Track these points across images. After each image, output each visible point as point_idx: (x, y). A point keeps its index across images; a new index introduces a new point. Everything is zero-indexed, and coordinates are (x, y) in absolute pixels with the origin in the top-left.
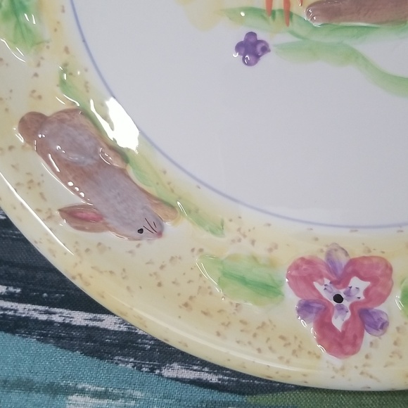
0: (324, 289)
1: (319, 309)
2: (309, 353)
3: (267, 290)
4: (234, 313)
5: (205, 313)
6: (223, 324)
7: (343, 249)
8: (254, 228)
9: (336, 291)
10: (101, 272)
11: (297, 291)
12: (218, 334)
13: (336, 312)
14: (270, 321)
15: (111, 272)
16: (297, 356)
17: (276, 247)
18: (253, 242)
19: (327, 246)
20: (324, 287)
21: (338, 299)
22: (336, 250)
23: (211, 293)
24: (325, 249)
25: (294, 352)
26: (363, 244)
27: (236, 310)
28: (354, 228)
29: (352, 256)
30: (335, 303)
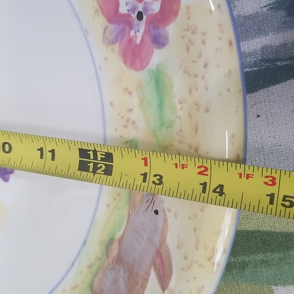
0: (139, 32)
1: (154, 28)
2: (188, 18)
3: (159, 81)
4: (187, 103)
5: (196, 130)
6: (198, 109)
7: (104, 33)
8: (119, 114)
9: (136, 21)
10: (198, 240)
11: (150, 55)
12: (207, 111)
13: (150, 13)
14: (181, 67)
15: (195, 230)
16: (195, 29)
17: (126, 89)
18: (130, 110)
19: (107, 47)
20: (137, 33)
21: (140, 16)
22: (107, 38)
23: (181, 131)
24: (110, 48)
25: (194, 33)
26: (93, 18)
27: (184, 102)
28: (85, 33)
29: (106, 23)
30: (145, 17)
